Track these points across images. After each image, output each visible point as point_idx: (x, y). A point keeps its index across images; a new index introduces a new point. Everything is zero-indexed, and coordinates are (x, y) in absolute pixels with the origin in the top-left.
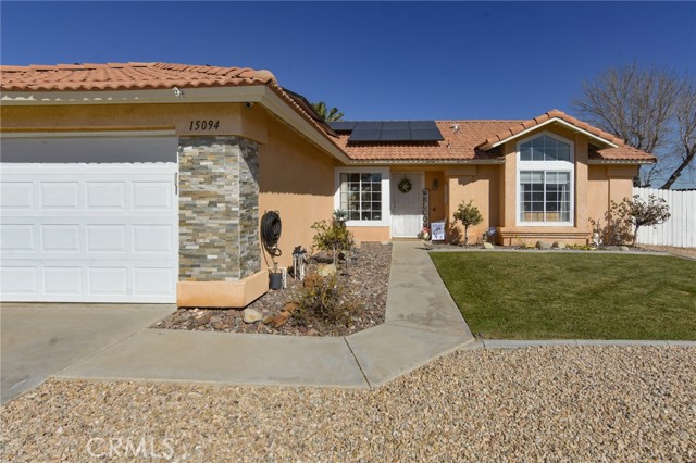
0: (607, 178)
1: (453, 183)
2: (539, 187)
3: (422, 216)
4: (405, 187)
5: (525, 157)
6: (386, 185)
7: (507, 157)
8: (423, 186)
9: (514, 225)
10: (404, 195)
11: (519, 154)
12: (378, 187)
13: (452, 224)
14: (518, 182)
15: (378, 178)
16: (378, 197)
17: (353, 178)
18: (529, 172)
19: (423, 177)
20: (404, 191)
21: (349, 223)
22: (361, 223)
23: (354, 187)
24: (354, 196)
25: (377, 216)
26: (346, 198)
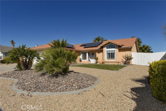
0: (125, 51)
1: (97, 53)
2: (110, 53)
5: (107, 48)
6: (87, 54)
7: (104, 48)
9: (105, 60)
11: (106, 48)
12: (86, 55)
14: (106, 53)
15: (86, 53)
16: (86, 56)
17: (83, 53)
18: (108, 51)
21: (82, 60)
22: (84, 60)
23: (83, 55)
24: (83, 56)
25: (86, 59)
26: (82, 56)
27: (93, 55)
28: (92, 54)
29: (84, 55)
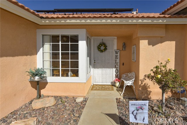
1: (144, 44)
3: (114, 69)
4: (102, 48)
6: (83, 45)
8: (115, 48)
10: (101, 53)
13: (142, 81)
17: (54, 39)
19: (115, 41)
20: (102, 51)
21: (50, 79)
22: (61, 79)
23: (55, 48)
24: (55, 56)
25: (76, 73)
26: (48, 57)
27: (106, 49)
28: (99, 48)
29: (65, 48)
